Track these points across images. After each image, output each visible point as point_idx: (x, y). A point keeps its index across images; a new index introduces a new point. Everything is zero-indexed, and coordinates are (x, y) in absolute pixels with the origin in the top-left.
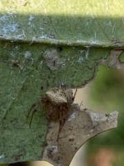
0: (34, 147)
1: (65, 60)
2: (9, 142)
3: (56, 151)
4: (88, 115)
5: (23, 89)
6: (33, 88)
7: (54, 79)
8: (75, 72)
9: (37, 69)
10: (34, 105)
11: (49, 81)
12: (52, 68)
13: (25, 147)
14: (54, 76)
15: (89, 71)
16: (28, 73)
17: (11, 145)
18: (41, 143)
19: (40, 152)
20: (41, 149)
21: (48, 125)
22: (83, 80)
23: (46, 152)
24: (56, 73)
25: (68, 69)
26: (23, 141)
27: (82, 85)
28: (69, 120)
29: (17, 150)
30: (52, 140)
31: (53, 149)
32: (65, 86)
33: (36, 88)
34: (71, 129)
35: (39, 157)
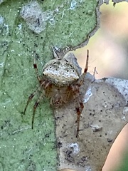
0: (43, 154)
1: (52, 13)
2: (8, 158)
3: (77, 150)
4: (112, 86)
5: (4, 74)
6: (17, 68)
7: (44, 45)
8: (70, 25)
9: (16, 38)
10: (32, 96)
11: (38, 51)
13: (33, 158)
14: (42, 42)
15: (89, 18)
16: (5, 48)
17: (12, 161)
18: (52, 145)
19: (54, 157)
20: (54, 153)
21: (53, 114)
23: (62, 155)
25: (59, 24)
26: (26, 150)
27: (84, 42)
28: (86, 101)
29: (22, 166)
30: (66, 136)
31: (72, 148)
32: (61, 50)
33: (22, 67)
34: (93, 113)
35: (55, 166)
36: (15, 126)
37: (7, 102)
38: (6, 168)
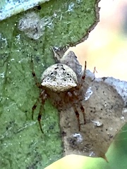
0: (48, 144)
2: (15, 154)
3: (80, 139)
6: (19, 74)
7: (44, 48)
8: (68, 25)
9: (15, 48)
12: (36, 37)
13: (38, 150)
14: (41, 45)
15: (88, 15)
16: (5, 59)
17: (19, 156)
18: (57, 135)
20: (59, 142)
22: (83, 30)
23: (66, 143)
24: (43, 40)
25: (58, 27)
26: (32, 144)
27: (84, 37)
28: (86, 99)
29: (28, 159)
30: (69, 127)
31: (76, 137)
32: (61, 49)
33: (23, 72)
34: (94, 110)
35: (60, 153)
36: (20, 125)
37: (10, 106)
38: (14, 163)
